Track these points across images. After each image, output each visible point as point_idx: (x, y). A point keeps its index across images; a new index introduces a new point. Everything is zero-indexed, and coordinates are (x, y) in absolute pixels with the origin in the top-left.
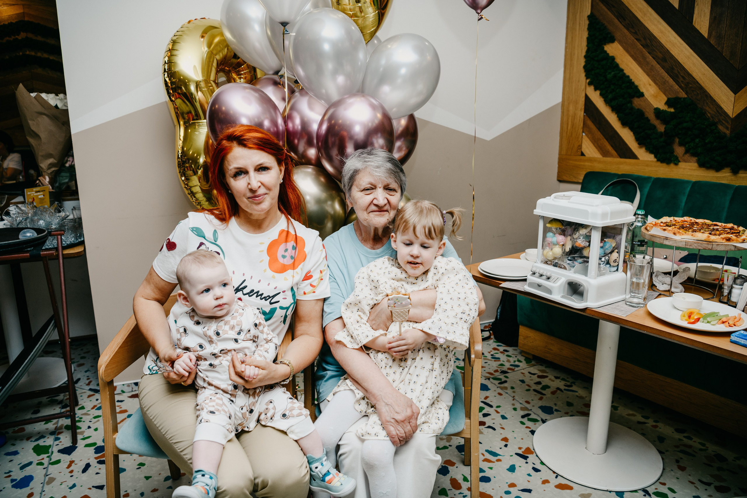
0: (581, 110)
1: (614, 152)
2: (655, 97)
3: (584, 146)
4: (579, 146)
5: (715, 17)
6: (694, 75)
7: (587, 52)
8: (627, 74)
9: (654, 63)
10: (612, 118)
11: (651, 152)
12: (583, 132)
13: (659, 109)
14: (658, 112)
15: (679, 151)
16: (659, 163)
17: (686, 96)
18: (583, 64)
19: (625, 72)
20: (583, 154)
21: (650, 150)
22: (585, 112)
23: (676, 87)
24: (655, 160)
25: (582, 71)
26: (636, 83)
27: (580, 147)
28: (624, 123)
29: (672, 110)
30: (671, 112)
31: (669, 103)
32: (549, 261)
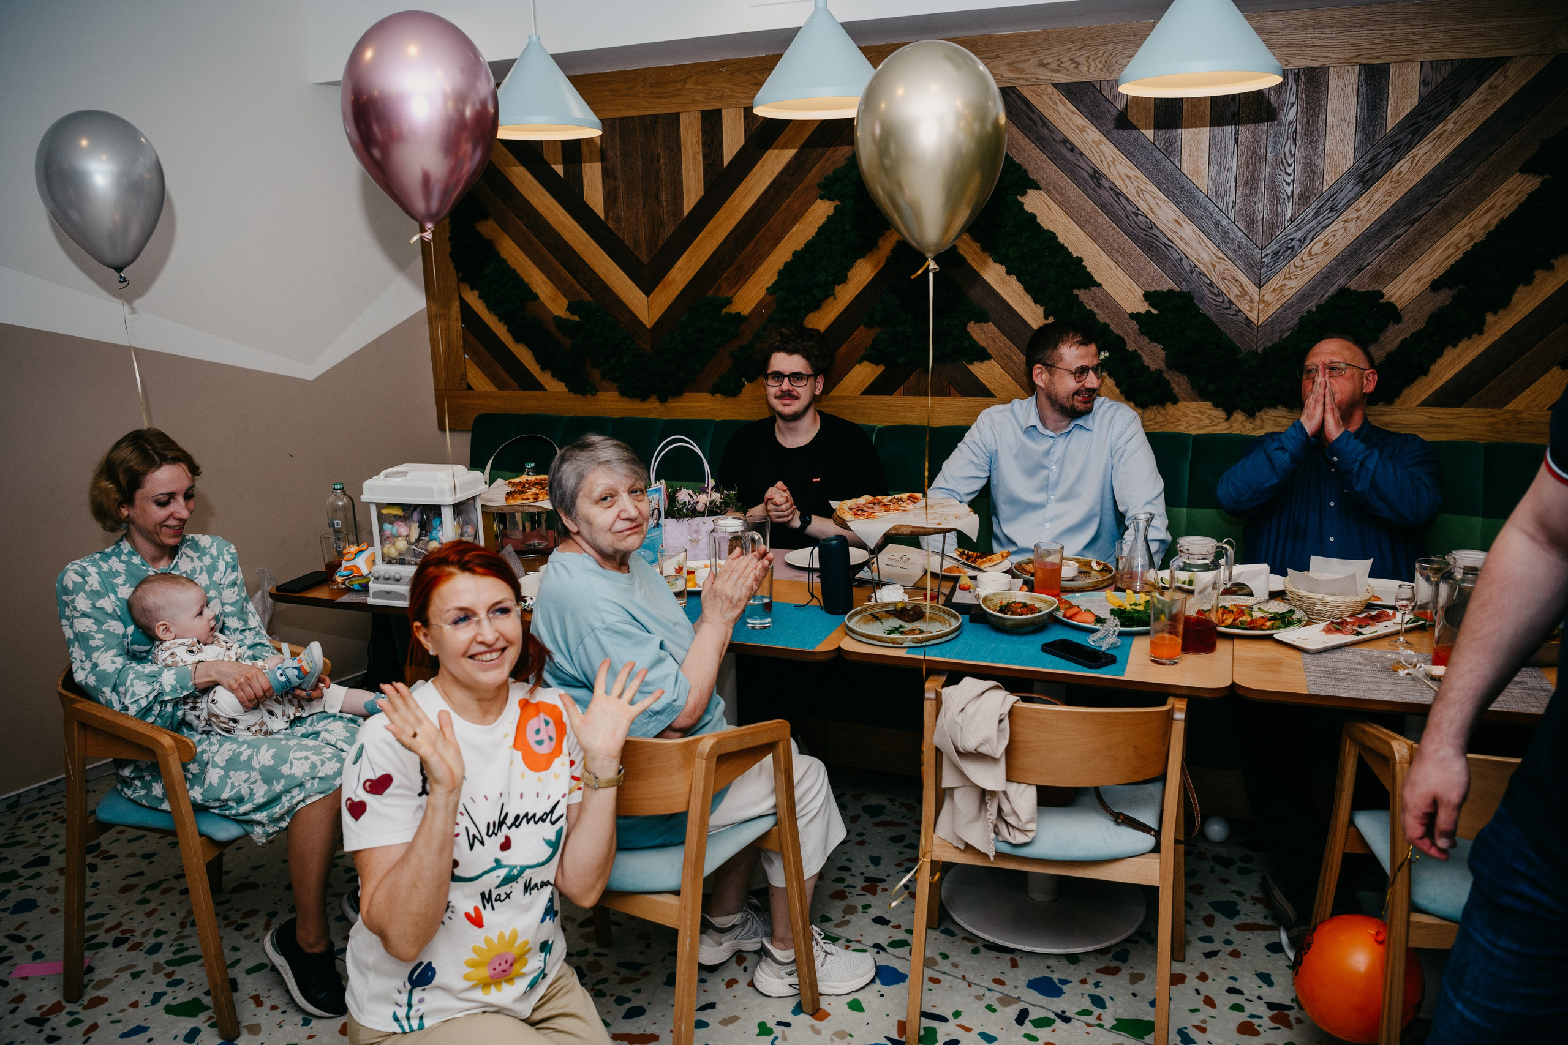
0: (457, 319)
1: (512, 382)
2: (554, 300)
3: (469, 375)
4: (462, 375)
5: (609, 193)
6: (597, 270)
7: (452, 231)
8: (513, 267)
9: (545, 251)
10: (500, 330)
11: (560, 380)
12: (465, 352)
13: (561, 318)
14: (559, 321)
15: (596, 375)
16: (572, 395)
17: (591, 299)
18: (449, 250)
19: (509, 263)
20: (470, 388)
21: (558, 375)
22: (463, 322)
23: (578, 286)
24: (566, 390)
25: (450, 260)
26: (527, 280)
27: (464, 376)
28: (518, 340)
29: (577, 318)
30: (576, 321)
31: (571, 309)
32: (394, 559)
